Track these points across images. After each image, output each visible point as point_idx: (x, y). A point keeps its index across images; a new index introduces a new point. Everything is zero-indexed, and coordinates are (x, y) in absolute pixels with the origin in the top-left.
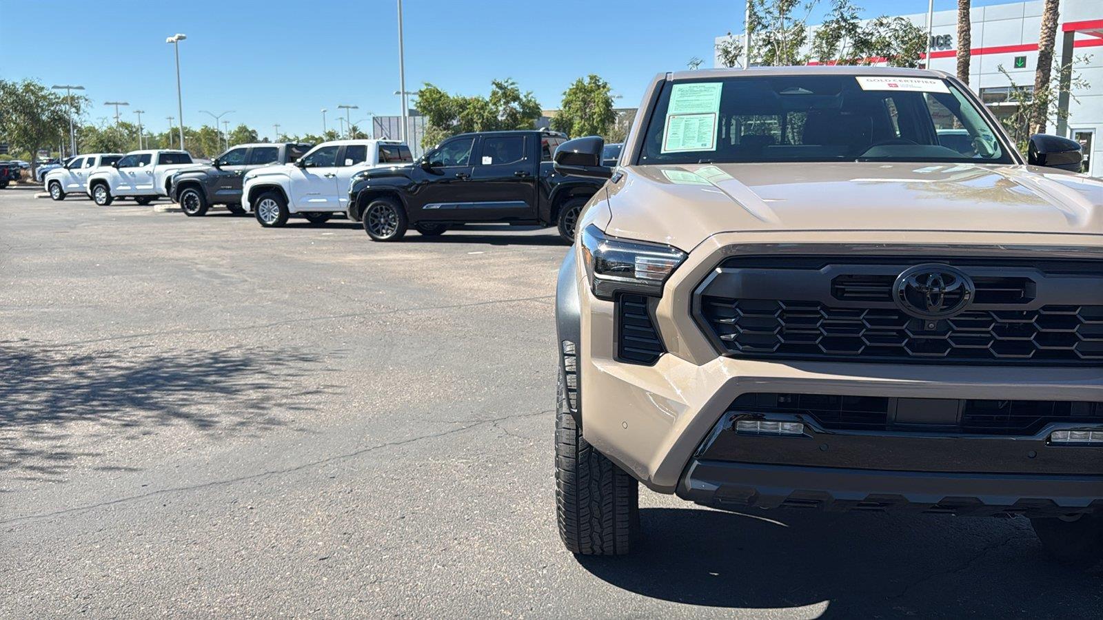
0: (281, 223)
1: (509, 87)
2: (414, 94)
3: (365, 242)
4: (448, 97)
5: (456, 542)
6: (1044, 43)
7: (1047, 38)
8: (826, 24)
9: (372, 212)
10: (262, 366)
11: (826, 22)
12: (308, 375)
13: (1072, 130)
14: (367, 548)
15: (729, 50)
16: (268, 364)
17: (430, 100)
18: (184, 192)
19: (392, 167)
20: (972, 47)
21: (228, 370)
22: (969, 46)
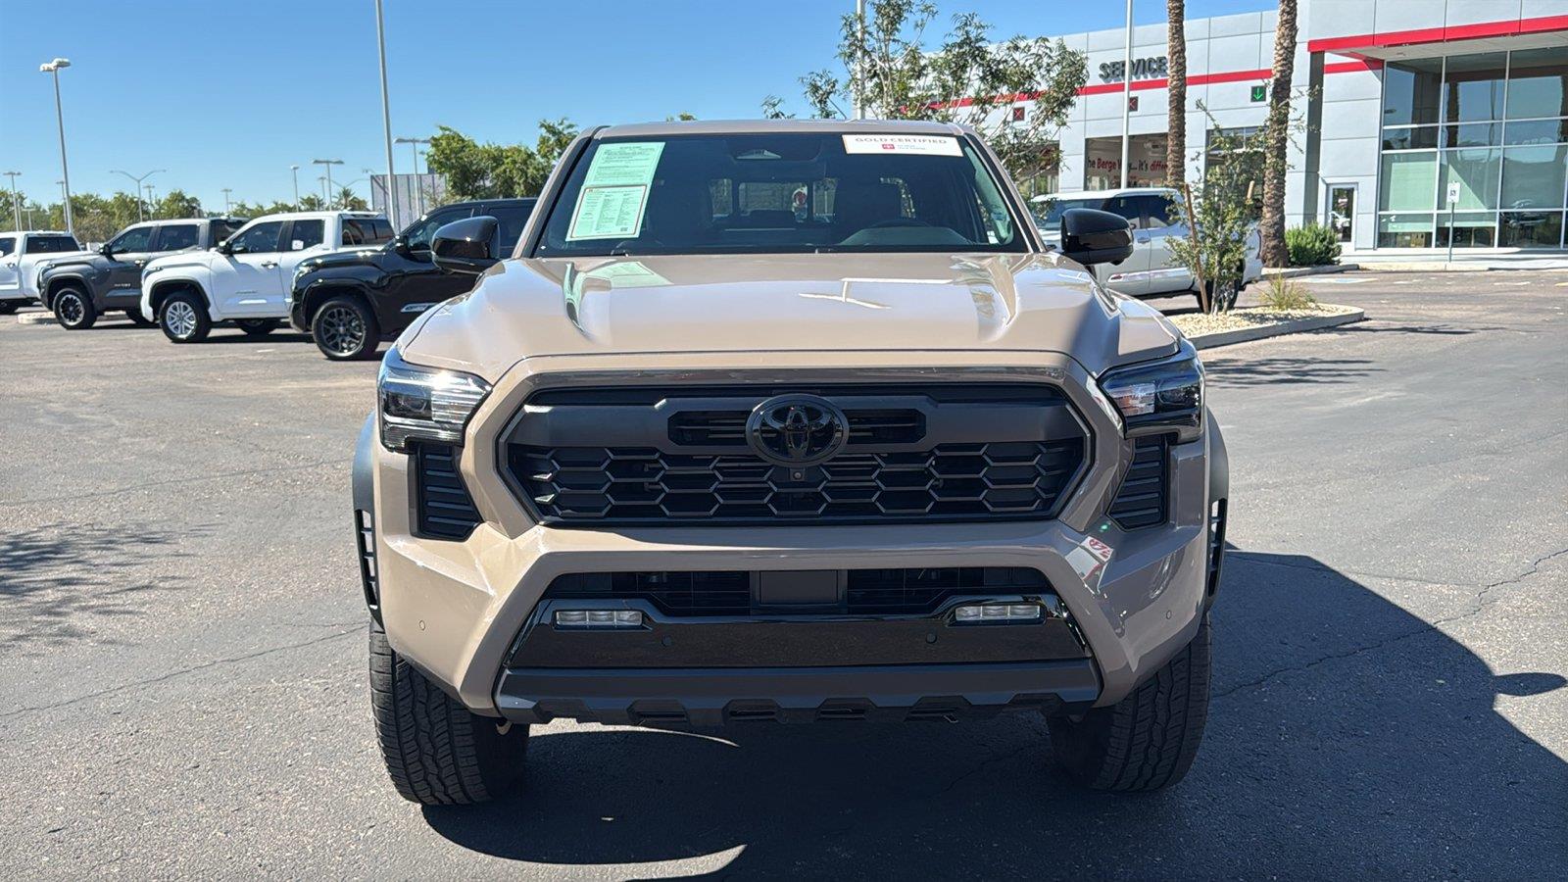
0: (200, 337)
1: (565, 132)
2: (424, 142)
3: (317, 361)
4: (475, 146)
5: (259, 798)
6: (1279, 68)
7: (1282, 62)
8: (948, 48)
9: (326, 317)
10: (82, 552)
11: (947, 45)
12: (145, 563)
13: (1328, 185)
14: (126, 813)
15: (819, 84)
16: (91, 549)
17: (448, 152)
18: (60, 292)
19: (363, 251)
20: (1187, 75)
21: (27, 560)
22: (1185, 73)
